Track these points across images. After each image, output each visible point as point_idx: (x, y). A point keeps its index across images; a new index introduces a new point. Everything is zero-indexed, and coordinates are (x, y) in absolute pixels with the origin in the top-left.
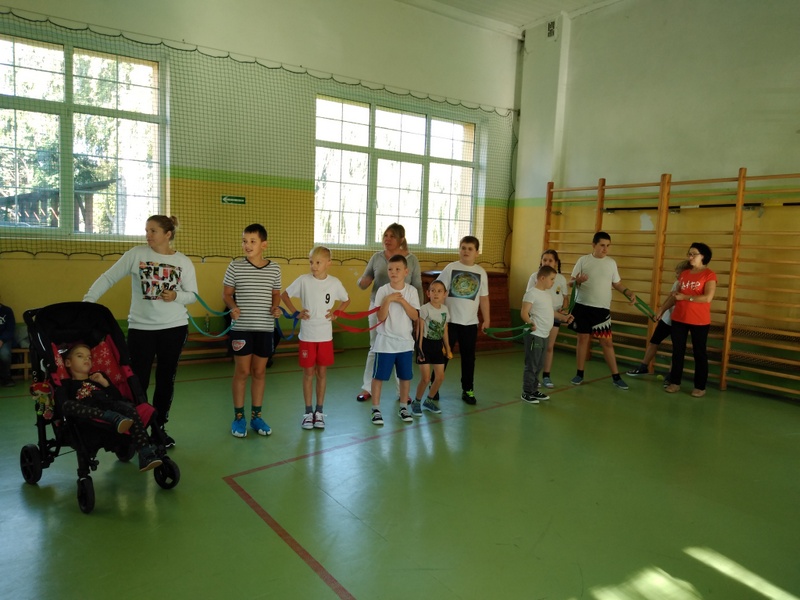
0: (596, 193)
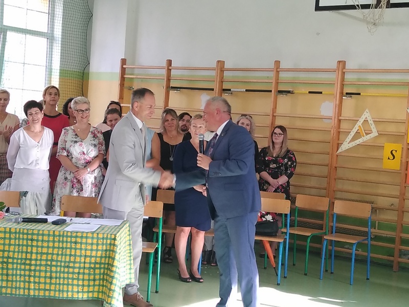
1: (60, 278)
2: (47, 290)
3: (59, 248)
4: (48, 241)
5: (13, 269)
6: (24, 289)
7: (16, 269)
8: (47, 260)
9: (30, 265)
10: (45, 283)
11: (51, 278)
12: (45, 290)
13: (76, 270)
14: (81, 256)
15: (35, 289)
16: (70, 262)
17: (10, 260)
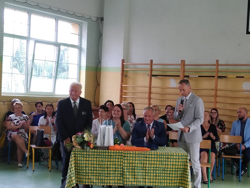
0: (149, 67)
1: (160, 176)
2: (154, 182)
3: (159, 161)
4: (154, 158)
5: (137, 172)
6: (143, 182)
7: (139, 172)
8: (154, 167)
9: (146, 170)
10: (153, 179)
11: (156, 176)
12: (153, 182)
13: (169, 172)
14: (170, 165)
15: (148, 182)
16: (165, 168)
17: (136, 168)
